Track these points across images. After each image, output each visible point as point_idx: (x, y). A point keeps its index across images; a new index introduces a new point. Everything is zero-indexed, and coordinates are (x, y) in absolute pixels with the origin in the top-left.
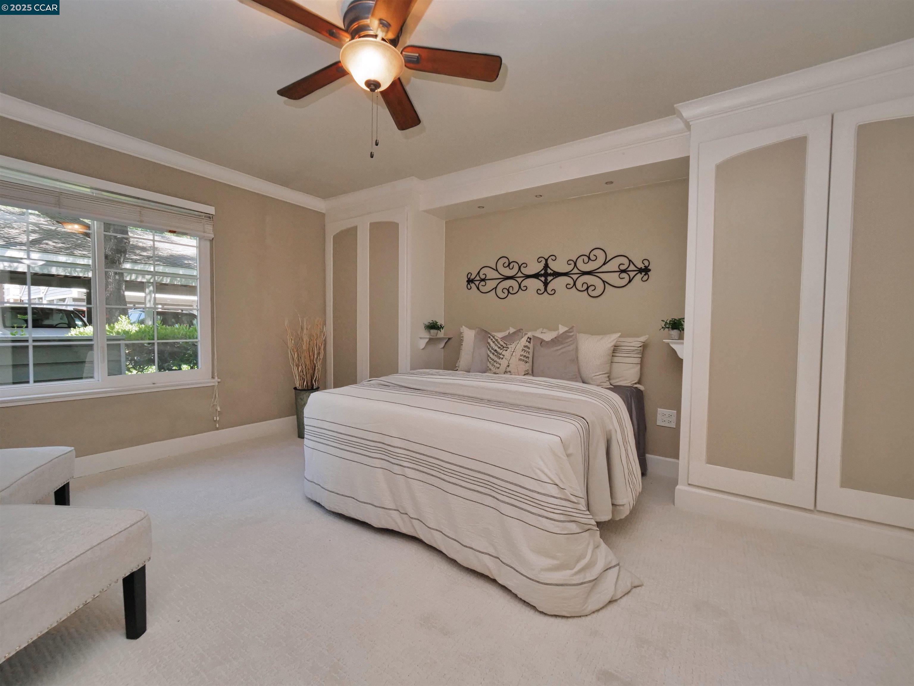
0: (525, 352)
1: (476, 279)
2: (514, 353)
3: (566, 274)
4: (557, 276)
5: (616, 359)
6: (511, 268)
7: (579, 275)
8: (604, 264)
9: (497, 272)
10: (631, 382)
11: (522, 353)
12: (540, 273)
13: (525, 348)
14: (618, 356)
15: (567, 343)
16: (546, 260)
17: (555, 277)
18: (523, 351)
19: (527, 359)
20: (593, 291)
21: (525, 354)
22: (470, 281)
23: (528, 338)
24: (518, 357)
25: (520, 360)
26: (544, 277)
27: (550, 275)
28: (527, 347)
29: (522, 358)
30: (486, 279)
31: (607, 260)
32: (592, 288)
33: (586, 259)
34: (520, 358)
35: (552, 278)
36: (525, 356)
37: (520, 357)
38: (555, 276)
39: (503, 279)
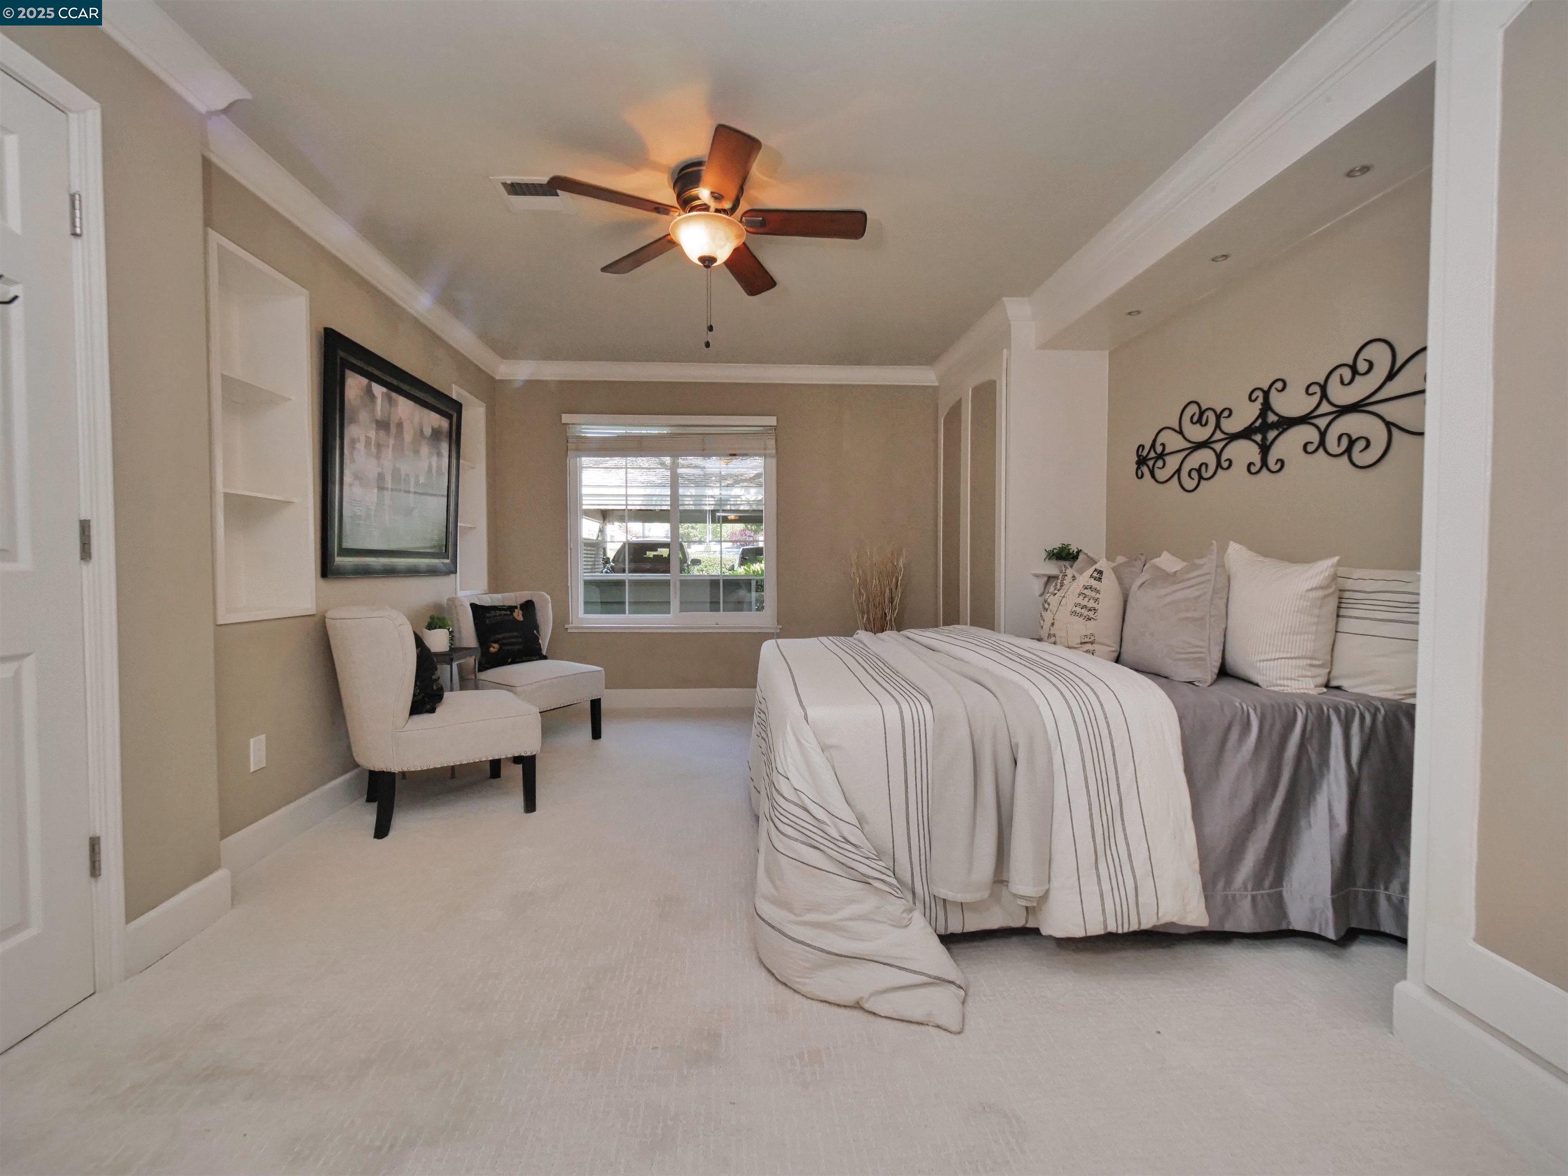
0: (1086, 599)
1: (1150, 456)
2: (1064, 600)
3: (1304, 420)
4: (1285, 427)
5: (1345, 625)
6: (1203, 423)
7: (1330, 417)
8: (1391, 376)
9: (1180, 436)
10: (1396, 689)
11: (1079, 600)
12: (1253, 427)
13: (1085, 591)
14: (1350, 617)
15: (1189, 579)
16: (1266, 394)
17: (1281, 430)
18: (1081, 597)
19: (1093, 612)
20: (1365, 452)
21: (1085, 602)
22: (1141, 461)
23: (1096, 570)
24: (1071, 607)
25: (1074, 613)
26: (1261, 433)
27: (1274, 426)
28: (1091, 588)
29: (1078, 609)
30: (1165, 452)
31: (1398, 364)
32: (1361, 444)
33: (1347, 373)
34: (1073, 610)
35: (1275, 433)
36: (1084, 607)
37: (1075, 609)
38: (1282, 427)
39: (1189, 451)
